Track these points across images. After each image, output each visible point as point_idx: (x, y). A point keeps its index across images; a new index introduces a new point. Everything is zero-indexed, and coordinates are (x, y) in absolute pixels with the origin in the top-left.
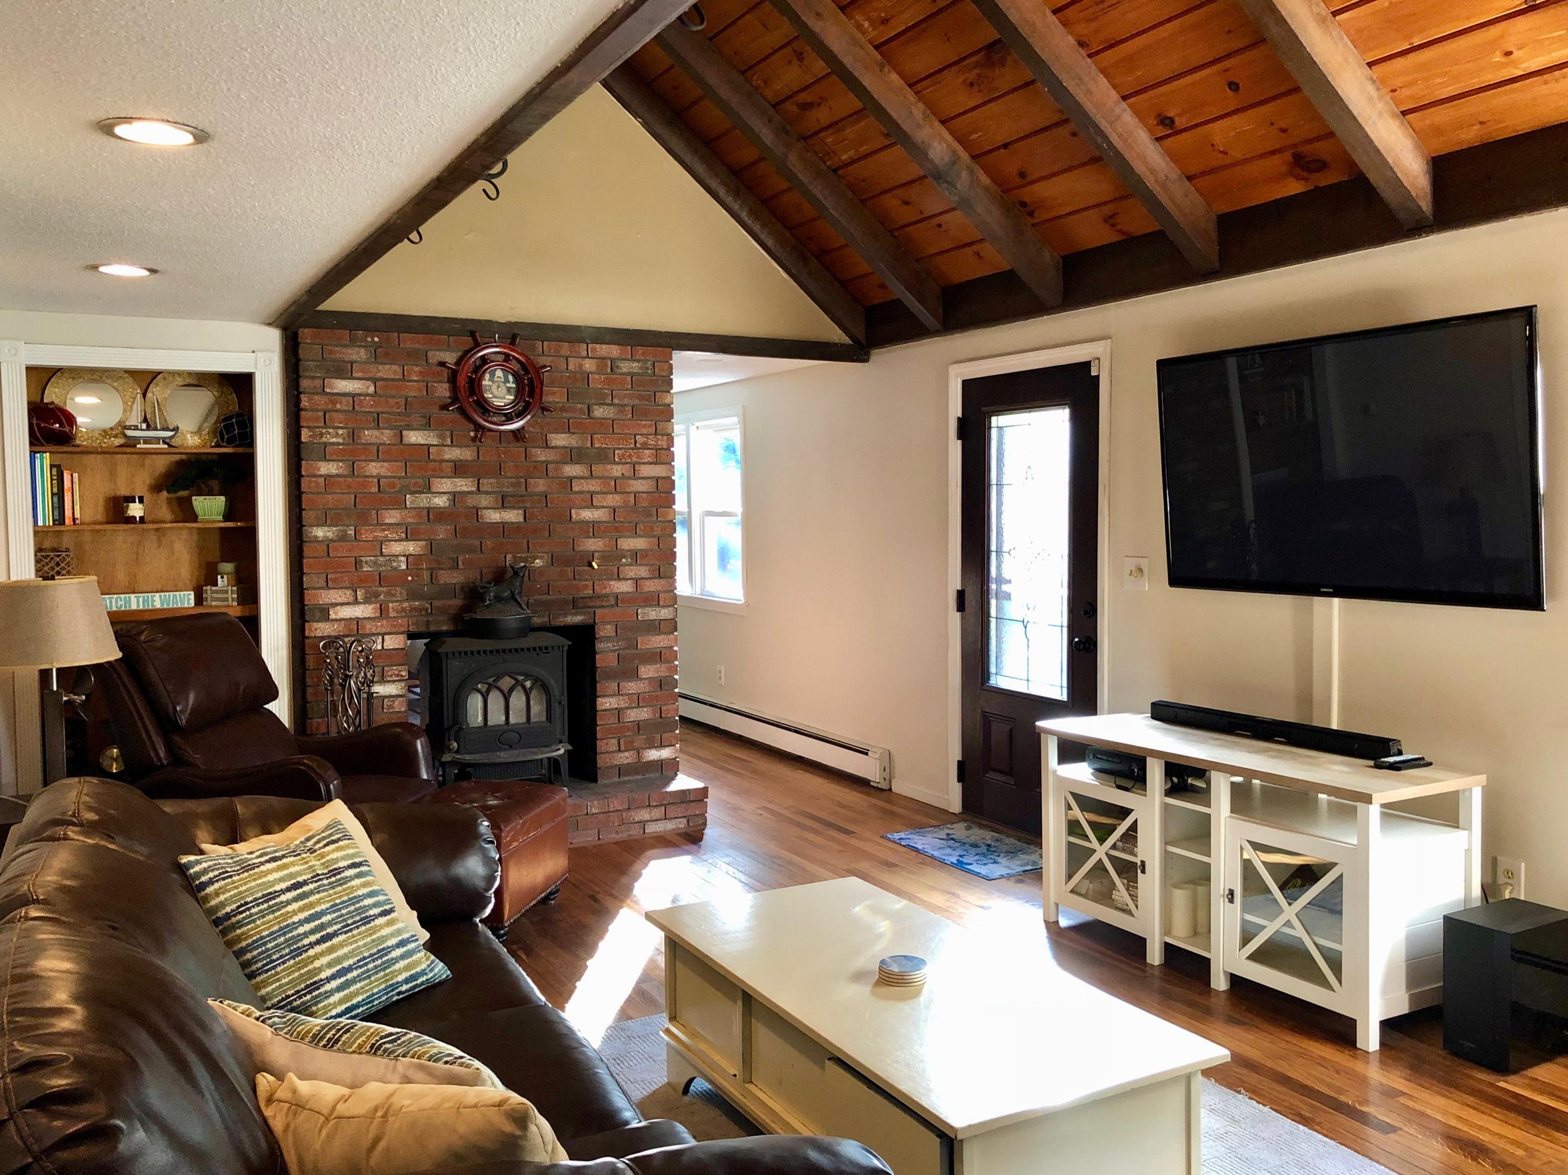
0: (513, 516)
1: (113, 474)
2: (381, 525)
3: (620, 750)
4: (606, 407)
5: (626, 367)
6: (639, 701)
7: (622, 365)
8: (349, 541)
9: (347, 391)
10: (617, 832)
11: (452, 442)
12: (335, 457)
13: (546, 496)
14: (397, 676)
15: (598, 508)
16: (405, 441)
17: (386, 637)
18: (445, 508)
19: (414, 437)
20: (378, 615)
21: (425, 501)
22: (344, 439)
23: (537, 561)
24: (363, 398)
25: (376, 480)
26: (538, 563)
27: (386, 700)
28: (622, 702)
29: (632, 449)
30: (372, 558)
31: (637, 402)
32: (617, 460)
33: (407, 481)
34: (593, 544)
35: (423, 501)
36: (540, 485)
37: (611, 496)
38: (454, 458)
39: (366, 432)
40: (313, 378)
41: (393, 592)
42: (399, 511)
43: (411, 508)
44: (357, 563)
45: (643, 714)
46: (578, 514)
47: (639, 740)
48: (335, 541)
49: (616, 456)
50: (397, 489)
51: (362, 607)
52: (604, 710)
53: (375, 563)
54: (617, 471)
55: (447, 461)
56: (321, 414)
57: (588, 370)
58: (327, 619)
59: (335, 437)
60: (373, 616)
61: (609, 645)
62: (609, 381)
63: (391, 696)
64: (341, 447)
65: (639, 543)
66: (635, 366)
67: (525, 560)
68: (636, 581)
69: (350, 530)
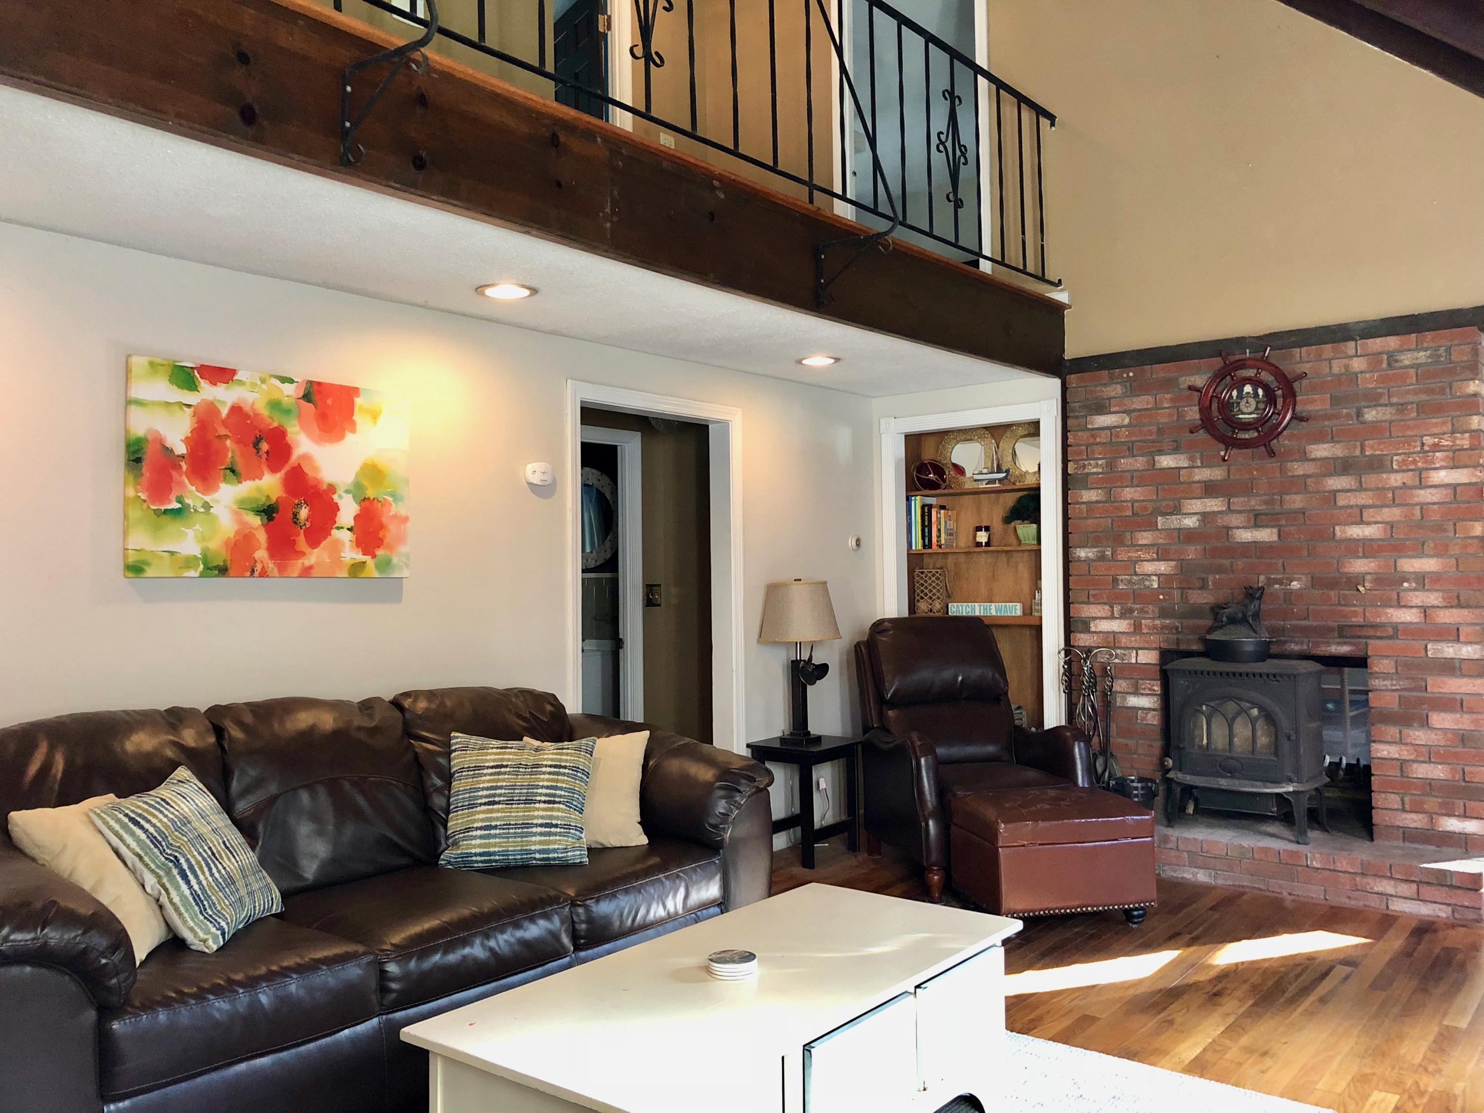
0: (1266, 535)
1: (979, 511)
2: (1136, 545)
3: (1403, 810)
4: (1380, 408)
5: (1406, 359)
6: (1431, 755)
7: (1402, 357)
8: (1107, 561)
9: (1106, 425)
10: (1349, 898)
11: (1202, 463)
12: (1095, 485)
13: (1304, 513)
14: (1150, 690)
15: (1369, 523)
16: (1158, 466)
17: (1140, 652)
18: (1195, 528)
19: (1166, 461)
20: (1132, 630)
21: (1175, 522)
22: (1103, 469)
23: (1294, 583)
24: (1118, 430)
25: (1130, 504)
26: (1295, 585)
27: (1140, 712)
28: (1405, 753)
29: (1419, 453)
30: (1127, 577)
31: (1423, 397)
32: (1395, 467)
33: (1158, 504)
34: (1360, 566)
35: (1174, 522)
36: (1296, 501)
37: (1387, 510)
38: (1204, 479)
39: (1122, 460)
40: (1077, 417)
41: (1146, 609)
42: (1151, 533)
43: (1162, 529)
44: (1115, 581)
45: (1438, 772)
46: (1344, 532)
47: (1432, 803)
48: (1095, 561)
49: (1394, 463)
50: (1149, 512)
51: (1117, 621)
52: (1379, 758)
53: (1130, 582)
54: (1395, 480)
55: (1199, 482)
56: (1084, 448)
57: (1358, 370)
58: (1087, 630)
59: (1095, 467)
60: (1127, 630)
61: (1386, 682)
62: (1383, 379)
63: (1143, 709)
64: (1100, 476)
65: (1429, 565)
66: (1422, 356)
67: (1280, 582)
68: (1425, 610)
69: (1108, 551)
